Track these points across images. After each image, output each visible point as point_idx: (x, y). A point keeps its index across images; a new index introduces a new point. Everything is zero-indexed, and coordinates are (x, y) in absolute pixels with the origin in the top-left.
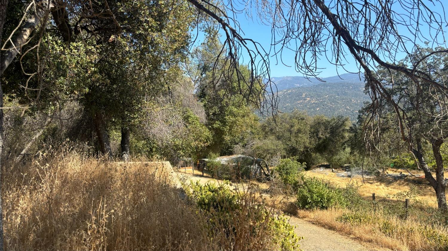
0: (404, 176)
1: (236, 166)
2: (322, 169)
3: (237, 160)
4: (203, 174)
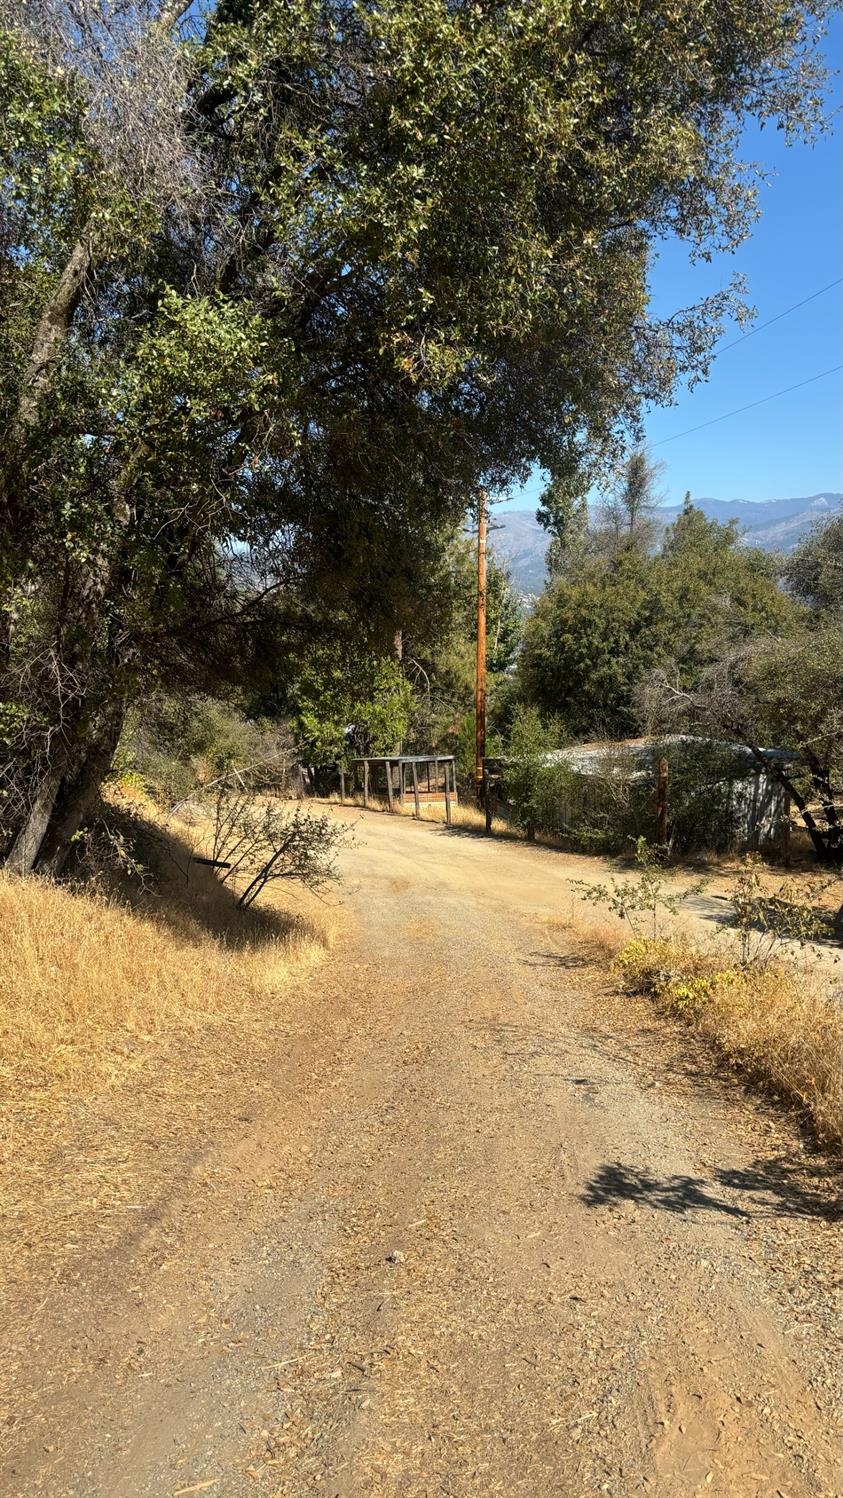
1: (647, 783)
3: (655, 759)
4: (489, 822)
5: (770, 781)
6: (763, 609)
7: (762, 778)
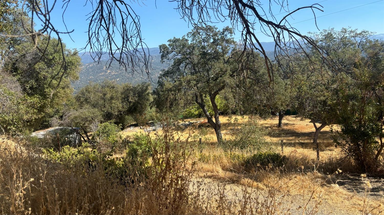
0: (191, 124)
1: (55, 138)
2: (132, 128)
3: (55, 132)
5: (76, 133)
6: (69, 101)
7: (75, 133)
